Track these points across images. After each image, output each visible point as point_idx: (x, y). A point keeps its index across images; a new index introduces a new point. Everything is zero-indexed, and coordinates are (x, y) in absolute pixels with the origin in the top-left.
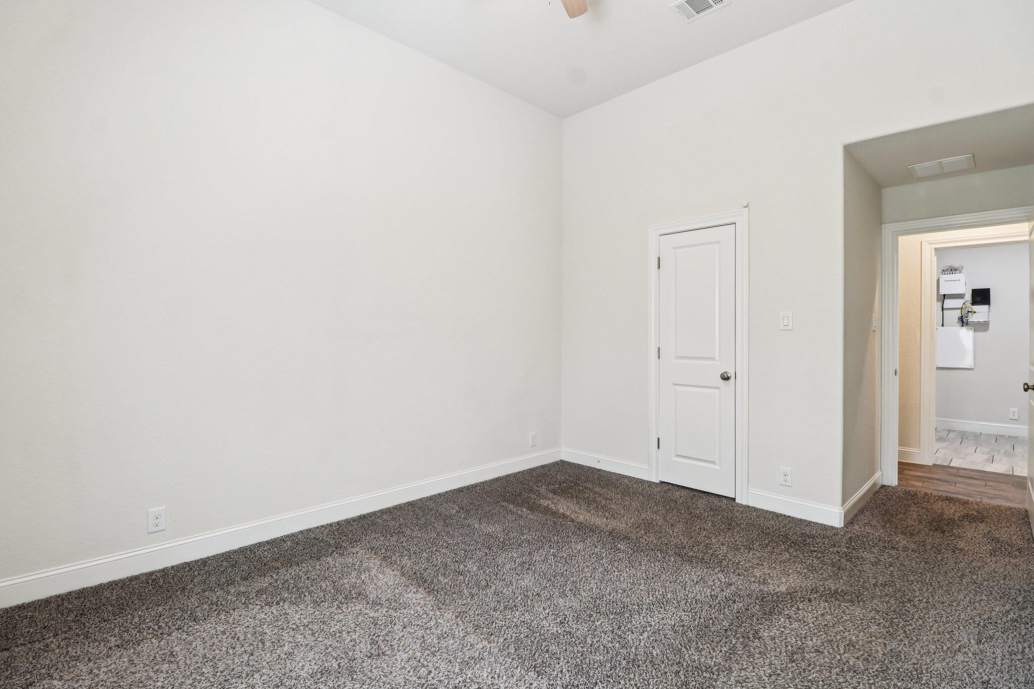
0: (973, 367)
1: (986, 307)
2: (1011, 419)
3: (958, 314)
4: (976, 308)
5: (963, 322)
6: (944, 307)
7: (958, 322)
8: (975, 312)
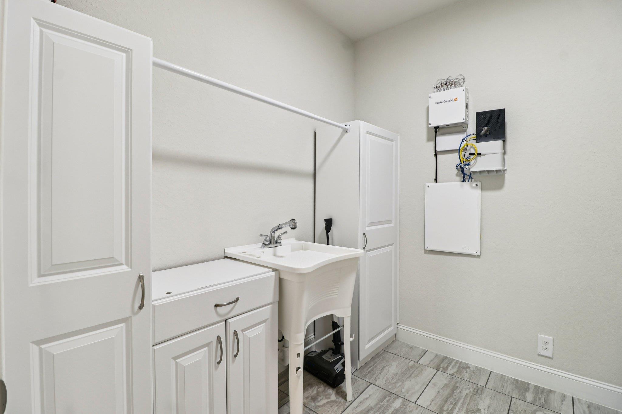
0: (479, 253)
1: (498, 143)
2: (540, 355)
3: (454, 159)
4: (484, 147)
5: (464, 174)
6: (438, 149)
7: (457, 175)
8: (479, 154)
